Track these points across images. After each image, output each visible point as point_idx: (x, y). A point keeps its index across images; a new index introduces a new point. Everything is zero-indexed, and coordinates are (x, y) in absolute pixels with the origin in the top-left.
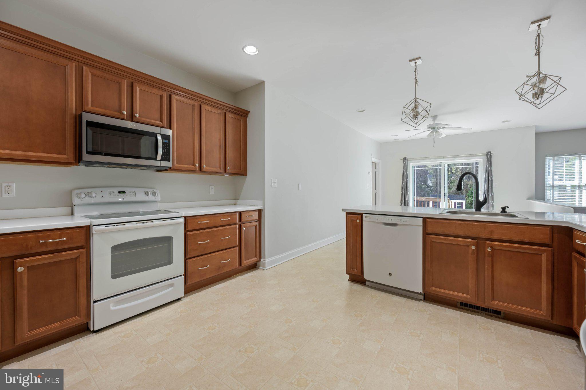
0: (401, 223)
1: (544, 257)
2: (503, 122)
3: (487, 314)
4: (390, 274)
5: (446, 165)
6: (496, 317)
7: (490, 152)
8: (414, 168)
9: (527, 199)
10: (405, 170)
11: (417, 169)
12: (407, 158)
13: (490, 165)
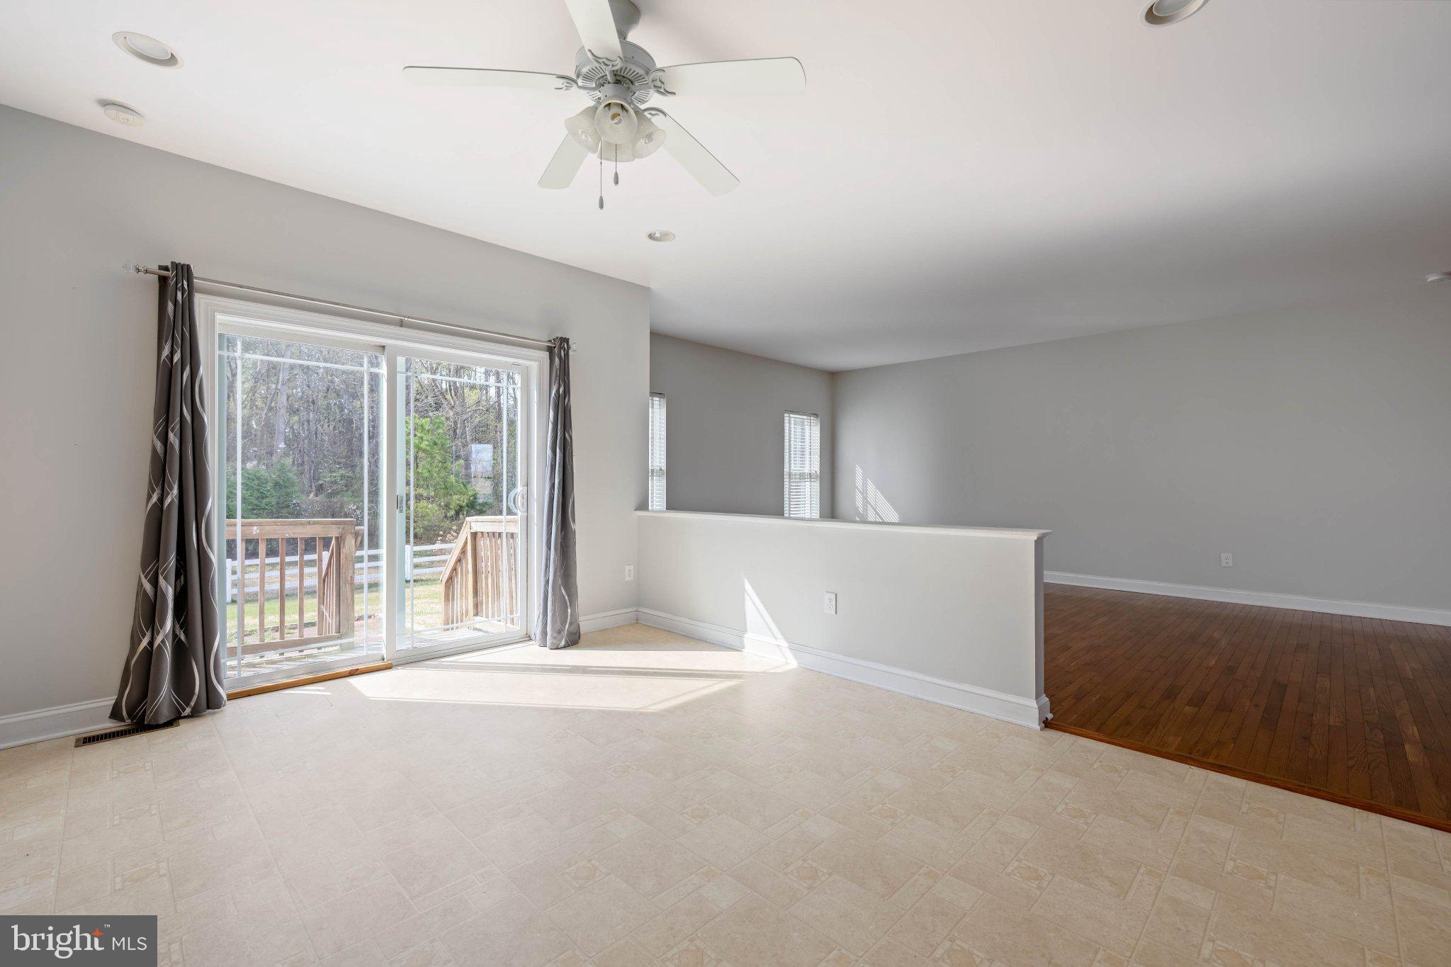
7: (567, 340)
8: (231, 347)
9: (635, 510)
10: (179, 351)
11: (247, 356)
12: (184, 271)
13: (567, 392)
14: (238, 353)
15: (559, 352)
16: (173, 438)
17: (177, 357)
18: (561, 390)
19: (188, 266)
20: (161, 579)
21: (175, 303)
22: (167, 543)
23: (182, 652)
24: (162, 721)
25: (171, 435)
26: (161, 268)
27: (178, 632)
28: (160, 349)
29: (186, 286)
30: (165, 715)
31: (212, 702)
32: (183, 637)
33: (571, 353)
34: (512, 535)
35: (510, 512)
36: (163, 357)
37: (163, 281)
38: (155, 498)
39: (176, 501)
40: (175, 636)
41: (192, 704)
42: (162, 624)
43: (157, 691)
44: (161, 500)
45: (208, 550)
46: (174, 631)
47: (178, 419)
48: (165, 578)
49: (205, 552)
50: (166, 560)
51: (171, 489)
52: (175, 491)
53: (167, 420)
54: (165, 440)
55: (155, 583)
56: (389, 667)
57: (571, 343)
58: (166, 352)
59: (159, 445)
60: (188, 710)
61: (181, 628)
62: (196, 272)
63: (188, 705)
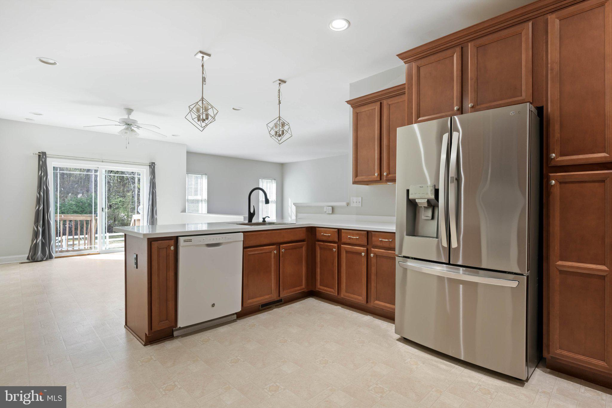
0: (225, 241)
1: (304, 249)
2: (173, 135)
3: (276, 306)
4: (213, 305)
5: (104, 171)
6: (280, 304)
7: (154, 163)
8: (57, 170)
9: (181, 212)
10: (43, 173)
11: (60, 172)
12: (44, 154)
13: (154, 177)
14: (58, 171)
15: (152, 166)
16: (42, 194)
17: (43, 174)
18: (152, 177)
19: (45, 152)
20: (39, 227)
21: (42, 161)
22: (40, 218)
23: (43, 245)
24: (39, 260)
25: (41, 193)
26: (39, 153)
27: (43, 240)
28: (39, 172)
29: (45, 157)
30: (39, 259)
31: (50, 257)
32: (44, 241)
33: (156, 166)
34: (139, 220)
35: (138, 213)
36: (39, 174)
37: (39, 156)
38: (37, 208)
39: (42, 208)
40: (42, 241)
41: (46, 257)
42: (39, 237)
43: (38, 253)
44: (39, 208)
45: (50, 220)
46: (42, 240)
47: (43, 189)
48: (40, 227)
49: (49, 221)
50: (40, 222)
51: (41, 205)
52: (42, 206)
53: (40, 189)
54: (40, 194)
55: (37, 228)
56: (99, 254)
57: (155, 164)
58: (40, 173)
59: (38, 195)
60: (45, 259)
61: (43, 239)
62: (47, 153)
63: (45, 257)
